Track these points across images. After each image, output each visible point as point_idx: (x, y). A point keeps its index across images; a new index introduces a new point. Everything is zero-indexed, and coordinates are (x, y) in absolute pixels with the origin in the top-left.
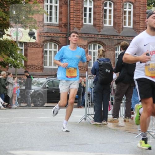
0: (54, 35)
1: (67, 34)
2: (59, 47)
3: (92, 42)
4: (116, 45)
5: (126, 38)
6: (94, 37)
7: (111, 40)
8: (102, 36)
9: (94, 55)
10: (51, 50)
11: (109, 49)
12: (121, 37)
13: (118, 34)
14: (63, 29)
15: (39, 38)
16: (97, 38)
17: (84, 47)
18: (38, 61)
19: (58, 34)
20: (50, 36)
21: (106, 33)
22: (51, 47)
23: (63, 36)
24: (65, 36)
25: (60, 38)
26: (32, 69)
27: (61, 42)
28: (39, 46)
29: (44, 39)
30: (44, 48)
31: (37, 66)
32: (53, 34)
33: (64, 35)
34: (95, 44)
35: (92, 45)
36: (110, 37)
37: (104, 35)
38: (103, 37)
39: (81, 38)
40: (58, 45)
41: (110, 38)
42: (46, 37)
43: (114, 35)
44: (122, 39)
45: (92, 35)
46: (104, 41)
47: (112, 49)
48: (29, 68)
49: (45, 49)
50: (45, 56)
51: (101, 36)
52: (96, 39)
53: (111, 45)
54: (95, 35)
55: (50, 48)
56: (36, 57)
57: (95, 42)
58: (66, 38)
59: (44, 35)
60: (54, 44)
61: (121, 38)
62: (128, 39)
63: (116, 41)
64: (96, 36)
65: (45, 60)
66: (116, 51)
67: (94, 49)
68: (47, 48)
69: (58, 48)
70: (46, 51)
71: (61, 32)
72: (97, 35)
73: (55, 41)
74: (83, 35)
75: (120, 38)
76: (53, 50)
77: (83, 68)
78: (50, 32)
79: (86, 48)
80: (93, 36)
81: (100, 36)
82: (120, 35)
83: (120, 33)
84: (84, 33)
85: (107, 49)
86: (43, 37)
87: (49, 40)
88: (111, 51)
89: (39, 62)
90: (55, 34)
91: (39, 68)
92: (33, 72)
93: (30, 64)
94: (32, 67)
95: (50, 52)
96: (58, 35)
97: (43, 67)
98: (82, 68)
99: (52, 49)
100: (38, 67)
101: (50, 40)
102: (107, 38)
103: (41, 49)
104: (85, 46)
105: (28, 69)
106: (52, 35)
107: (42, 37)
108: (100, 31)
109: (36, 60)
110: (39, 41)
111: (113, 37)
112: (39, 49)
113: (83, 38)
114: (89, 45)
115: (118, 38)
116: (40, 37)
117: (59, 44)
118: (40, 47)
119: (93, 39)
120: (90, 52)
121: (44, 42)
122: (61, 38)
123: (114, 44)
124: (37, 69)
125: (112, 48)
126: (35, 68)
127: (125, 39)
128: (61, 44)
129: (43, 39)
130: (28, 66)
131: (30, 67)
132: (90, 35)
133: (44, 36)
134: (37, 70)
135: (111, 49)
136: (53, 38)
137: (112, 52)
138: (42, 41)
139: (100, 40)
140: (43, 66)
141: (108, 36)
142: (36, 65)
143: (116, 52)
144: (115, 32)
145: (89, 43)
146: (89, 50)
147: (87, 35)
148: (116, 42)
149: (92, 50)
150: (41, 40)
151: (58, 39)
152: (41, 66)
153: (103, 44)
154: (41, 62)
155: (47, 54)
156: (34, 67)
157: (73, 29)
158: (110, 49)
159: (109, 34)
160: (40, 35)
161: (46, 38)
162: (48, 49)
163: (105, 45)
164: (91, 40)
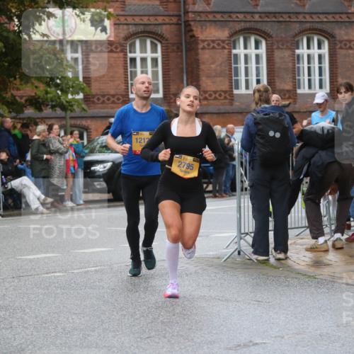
0: (149, 19)
1: (180, 16)
2: (162, 47)
3: (240, 31)
4: (296, 35)
5: (319, 17)
6: (244, 19)
7: (283, 24)
8: (263, 15)
9: (246, 62)
10: (144, 55)
11: (281, 46)
12: (307, 16)
13: (301, 10)
14: (169, 4)
15: (115, 29)
16: (250, 21)
17: (222, 44)
18: (116, 83)
19: (158, 18)
20: (141, 22)
21: (271, 9)
22: (143, 50)
23: (171, 22)
24: (174, 20)
25: (164, 27)
26: (103, 102)
27: (167, 35)
28: (116, 48)
29: (126, 32)
30: (128, 51)
31: (113, 96)
32: (147, 18)
33: (173, 18)
34: (246, 35)
35: (239, 38)
36: (282, 17)
37: (268, 14)
38: (266, 19)
39: (213, 24)
40: (161, 42)
41: (281, 19)
42: (131, 26)
43: (292, 11)
44: (311, 20)
45: (238, 15)
46: (267, 28)
47: (289, 44)
48: (96, 101)
49: (130, 55)
50: (131, 71)
51: (260, 17)
52: (248, 25)
53: (284, 36)
54: (246, 15)
55: (141, 52)
56: (111, 74)
57: (247, 32)
58: (177, 26)
59: (125, 22)
60: (152, 43)
61: (308, 19)
62: (325, 20)
63: (298, 25)
64: (249, 18)
65: (131, 80)
66: (298, 48)
67: (246, 48)
68: (135, 52)
69: (162, 49)
70: (133, 60)
71: (166, 13)
72: (251, 15)
73: (153, 33)
74: (219, 17)
75: (305, 18)
76: (149, 55)
77: (223, 94)
78: (141, 13)
79: (227, 47)
80: (241, 17)
81: (257, 17)
82: (306, 11)
83: (304, 6)
84: (219, 10)
85: (275, 47)
86: (125, 27)
87: (138, 33)
88: (284, 50)
89: (119, 85)
90: (152, 19)
91: (118, 99)
92: (106, 110)
93: (98, 92)
94: (102, 99)
95: (144, 60)
96: (160, 20)
97: (128, 97)
98: (220, 95)
99: (146, 52)
100: (116, 97)
101: (142, 32)
102: (274, 19)
103: (121, 55)
104: (223, 41)
105: (93, 102)
106: (145, 20)
107: (121, 26)
108: (257, 5)
109: (111, 81)
110: (116, 36)
111: (290, 17)
112: (115, 55)
113: (218, 23)
114: (232, 39)
115: (301, 18)
116: (116, 26)
117: (163, 42)
118: (118, 50)
119: (243, 25)
120: (236, 56)
121: (126, 38)
122: (168, 26)
123: (292, 33)
124: (113, 102)
125: (287, 42)
126: (108, 99)
127: (317, 20)
128: (167, 40)
129: (124, 31)
130: (94, 96)
131: (98, 99)
132: (234, 16)
133: (126, 24)
134: (115, 105)
135: (285, 47)
136: (148, 28)
137: (287, 53)
138: (122, 35)
139: (259, 26)
140: (128, 95)
141: (277, 15)
142: (112, 92)
143: (297, 52)
144: (293, 5)
145: (231, 35)
146: (234, 51)
147: (227, 15)
148: (297, 27)
149: (240, 51)
150: (120, 33)
151: (159, 30)
152: (123, 96)
153: (266, 36)
154: (123, 87)
155: (135, 66)
156: (106, 98)
157: (194, 4)
158: (283, 45)
159: (278, 10)
160: (118, 22)
161: (132, 29)
162: (138, 55)
163: (270, 36)
164: (238, 27)
